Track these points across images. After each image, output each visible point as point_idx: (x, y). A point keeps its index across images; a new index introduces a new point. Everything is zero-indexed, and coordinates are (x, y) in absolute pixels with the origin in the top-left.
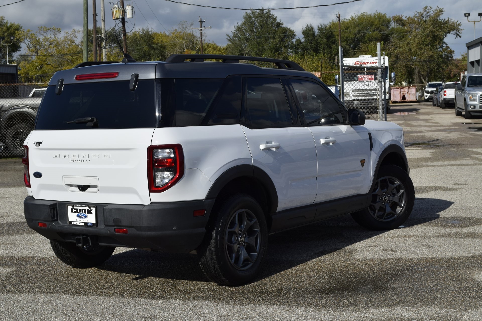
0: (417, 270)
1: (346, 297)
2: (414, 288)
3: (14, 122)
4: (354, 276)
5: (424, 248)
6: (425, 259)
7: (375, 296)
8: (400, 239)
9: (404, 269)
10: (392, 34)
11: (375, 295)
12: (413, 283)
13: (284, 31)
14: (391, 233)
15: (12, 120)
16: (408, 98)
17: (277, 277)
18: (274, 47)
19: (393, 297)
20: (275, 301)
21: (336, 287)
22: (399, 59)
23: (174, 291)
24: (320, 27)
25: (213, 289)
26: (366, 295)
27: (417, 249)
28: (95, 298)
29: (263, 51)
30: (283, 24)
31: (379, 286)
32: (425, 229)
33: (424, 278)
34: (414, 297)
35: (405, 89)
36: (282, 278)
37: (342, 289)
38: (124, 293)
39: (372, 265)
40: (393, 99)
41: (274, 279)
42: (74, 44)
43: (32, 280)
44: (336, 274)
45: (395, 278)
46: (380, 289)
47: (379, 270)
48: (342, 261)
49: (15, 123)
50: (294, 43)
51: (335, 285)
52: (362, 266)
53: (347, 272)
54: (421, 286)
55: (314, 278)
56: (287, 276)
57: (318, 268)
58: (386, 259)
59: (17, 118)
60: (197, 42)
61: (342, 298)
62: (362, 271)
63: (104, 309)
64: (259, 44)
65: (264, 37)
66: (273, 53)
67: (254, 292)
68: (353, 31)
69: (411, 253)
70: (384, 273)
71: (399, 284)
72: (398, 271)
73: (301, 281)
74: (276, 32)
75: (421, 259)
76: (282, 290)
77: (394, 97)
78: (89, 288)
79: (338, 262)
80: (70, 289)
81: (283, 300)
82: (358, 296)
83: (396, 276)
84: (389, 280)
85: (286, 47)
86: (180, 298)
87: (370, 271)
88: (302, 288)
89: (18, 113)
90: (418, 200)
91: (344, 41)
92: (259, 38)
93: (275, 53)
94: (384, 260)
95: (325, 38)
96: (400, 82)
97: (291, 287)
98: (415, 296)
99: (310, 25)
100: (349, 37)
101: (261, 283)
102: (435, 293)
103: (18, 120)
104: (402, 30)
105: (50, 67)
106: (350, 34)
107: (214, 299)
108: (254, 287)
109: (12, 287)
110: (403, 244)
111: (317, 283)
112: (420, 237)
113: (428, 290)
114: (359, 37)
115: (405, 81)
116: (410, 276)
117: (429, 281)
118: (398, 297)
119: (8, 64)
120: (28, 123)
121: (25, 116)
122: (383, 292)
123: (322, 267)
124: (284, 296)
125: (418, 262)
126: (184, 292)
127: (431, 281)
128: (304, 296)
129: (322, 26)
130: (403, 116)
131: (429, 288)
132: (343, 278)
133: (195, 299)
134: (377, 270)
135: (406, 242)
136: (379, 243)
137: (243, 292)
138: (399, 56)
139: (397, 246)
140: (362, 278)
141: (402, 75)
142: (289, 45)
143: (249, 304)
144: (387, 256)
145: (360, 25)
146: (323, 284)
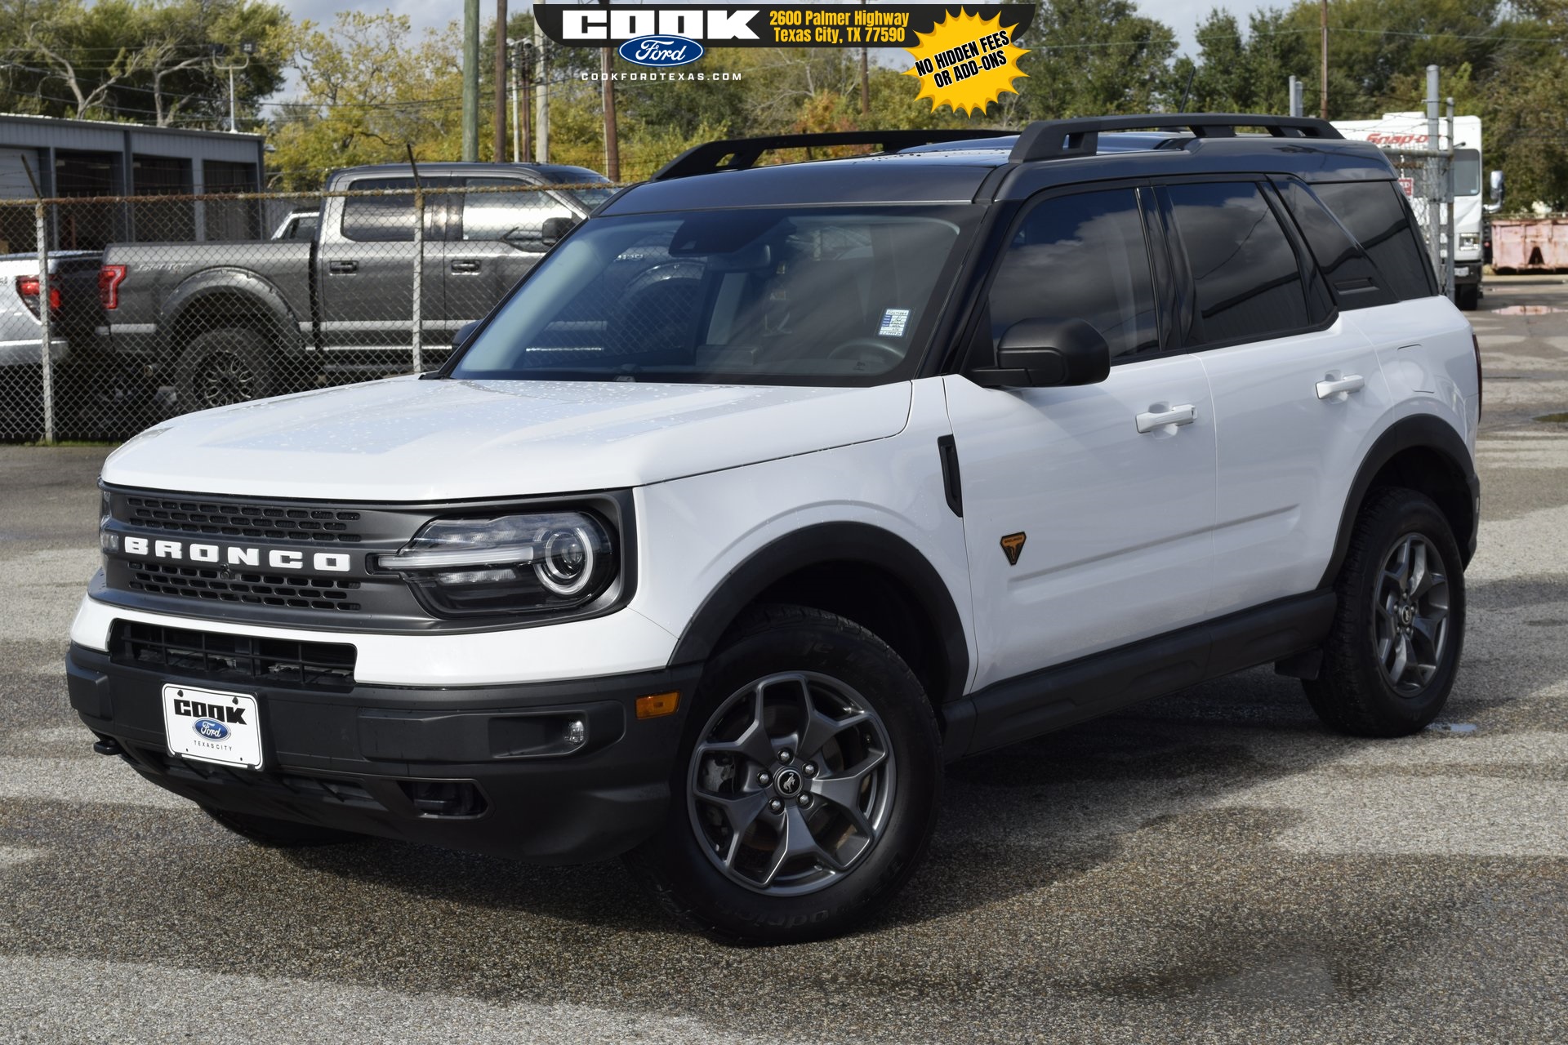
0: (1504, 911)
1: (1216, 1016)
2: (1482, 987)
3: (198, 322)
4: (1260, 926)
5: (1538, 820)
6: (1537, 865)
7: (1328, 1015)
8: (1454, 780)
9: (1454, 904)
10: (1502, 43)
11: (1327, 1011)
12: (1480, 964)
13: (1137, 31)
14: (1424, 753)
15: (193, 316)
16: (1550, 260)
17: (972, 921)
18: (1102, 85)
19: (1396, 1022)
20: (942, 1024)
21: (1186, 971)
22: (1524, 127)
23: (582, 967)
24: (1258, 17)
25: (724, 963)
26: (1292, 1008)
27: (1514, 821)
28: (286, 984)
29: (1068, 98)
30: (1135, 9)
31: (1350, 975)
32: (1553, 741)
33: (1525, 944)
34: (1477, 1026)
35: (1540, 226)
36: (991, 924)
37: (1204, 980)
38: (397, 969)
39: (1335, 882)
40: (1499, 260)
41: (960, 930)
42: (455, 70)
43: (95, 899)
44: (1193, 917)
45: (1415, 942)
46: (1350, 983)
47: (1358, 905)
48: (1227, 860)
49: (203, 327)
50: (1171, 68)
51: (1182, 960)
52: (1297, 885)
53: (1236, 908)
54: (1510, 979)
55: (1107, 929)
56: (1011, 918)
57: (1131, 888)
58: (1390, 859)
59: (208, 311)
60: (852, 65)
61: (1197, 1020)
62: (1293, 907)
63: (305, 1033)
64: (1054, 73)
65: (1072, 50)
66: (1099, 103)
67: (872, 981)
68: (1371, 32)
69: (1488, 837)
70: (1375, 917)
71: (1424, 967)
72: (1429, 911)
73: (1058, 943)
74: (1111, 33)
75: (1522, 865)
76: (978, 977)
77: (1502, 253)
78: (279, 942)
79: (1210, 866)
80: (211, 942)
81: (974, 1018)
82: (1262, 1013)
83: (1420, 932)
84: (1391, 947)
85: (1143, 84)
86: (595, 996)
87: (1325, 908)
88: (1056, 969)
89: (213, 295)
90: (1540, 628)
91: (1340, 67)
92: (1056, 53)
93: (1105, 103)
94: (1384, 863)
95: (1275, 57)
96: (1528, 205)
97: (1016, 964)
98: (1481, 1019)
99: (1224, 10)
100: (1357, 52)
101: (908, 945)
102: (1559, 1011)
103: (213, 316)
104: (1537, 30)
105: (376, 142)
106: (1358, 42)
107: (716, 1007)
108: (880, 958)
109: (13, 926)
110: (1462, 799)
111: (1116, 951)
112: (1530, 772)
113: (1534, 996)
114: (1391, 52)
115: (1545, 202)
116: (1470, 932)
117: (1543, 956)
118: (1415, 1025)
119: (233, 131)
120: (244, 326)
121: (233, 305)
122: (1361, 1001)
123: (1148, 886)
124: (981, 1001)
125: (1508, 876)
126: (615, 973)
127: (1551, 958)
128: (1057, 1007)
129: (1263, 16)
130: (1528, 321)
131: (1540, 989)
132: (1217, 934)
133: (647, 1003)
134: (1351, 905)
135: (1474, 791)
136: (1375, 792)
137: (834, 980)
138: (1523, 115)
139: (1440, 807)
140: (1289, 934)
141: (1533, 180)
142: (1153, 77)
143: (843, 1031)
144: (1395, 846)
145: (1396, 13)
146: (1139, 958)
